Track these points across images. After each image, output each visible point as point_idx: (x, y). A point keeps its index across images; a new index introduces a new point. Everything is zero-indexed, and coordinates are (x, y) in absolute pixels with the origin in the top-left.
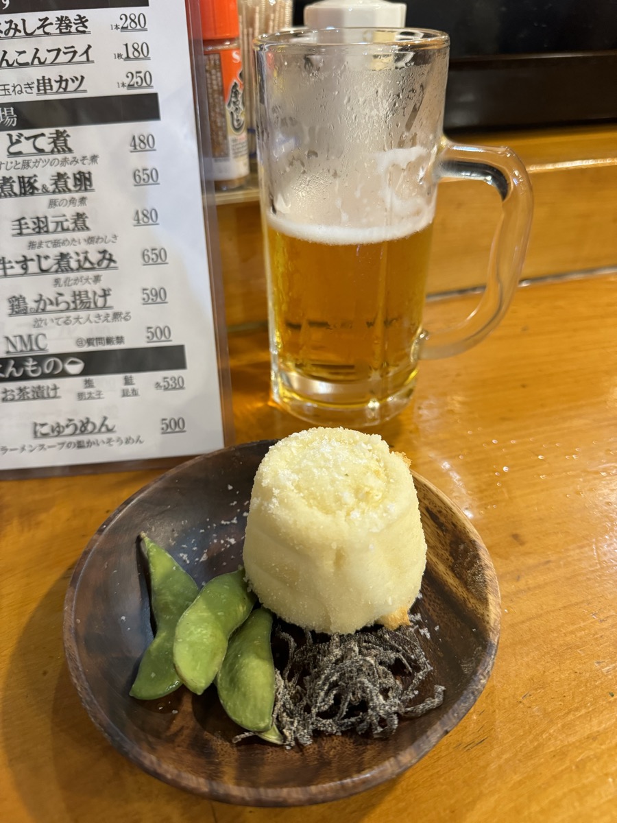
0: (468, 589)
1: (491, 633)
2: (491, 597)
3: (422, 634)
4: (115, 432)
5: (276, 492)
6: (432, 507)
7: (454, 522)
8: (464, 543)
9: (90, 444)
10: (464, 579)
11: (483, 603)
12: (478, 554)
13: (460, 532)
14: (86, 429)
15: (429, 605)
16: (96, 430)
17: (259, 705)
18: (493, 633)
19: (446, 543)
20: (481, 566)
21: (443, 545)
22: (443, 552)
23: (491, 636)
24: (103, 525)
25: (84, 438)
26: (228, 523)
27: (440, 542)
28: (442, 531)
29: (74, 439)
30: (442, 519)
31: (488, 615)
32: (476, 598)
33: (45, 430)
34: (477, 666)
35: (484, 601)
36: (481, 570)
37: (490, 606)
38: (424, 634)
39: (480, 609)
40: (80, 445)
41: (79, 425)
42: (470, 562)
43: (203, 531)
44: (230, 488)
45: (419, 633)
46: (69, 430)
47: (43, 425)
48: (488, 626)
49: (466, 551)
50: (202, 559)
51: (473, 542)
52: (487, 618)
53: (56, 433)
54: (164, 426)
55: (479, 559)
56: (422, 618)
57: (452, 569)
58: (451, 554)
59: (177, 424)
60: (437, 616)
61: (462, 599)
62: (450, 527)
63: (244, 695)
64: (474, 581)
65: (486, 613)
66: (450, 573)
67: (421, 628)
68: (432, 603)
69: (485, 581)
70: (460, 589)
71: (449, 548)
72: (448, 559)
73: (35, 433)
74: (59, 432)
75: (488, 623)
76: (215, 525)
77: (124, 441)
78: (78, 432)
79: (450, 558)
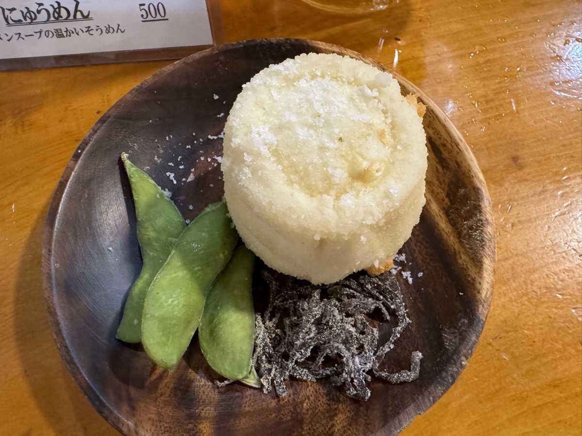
0: (460, 242)
1: (481, 306)
2: (487, 263)
3: (404, 277)
4: (91, 19)
5: (248, 159)
6: (437, 138)
7: (459, 160)
8: (466, 188)
9: (69, 33)
10: (457, 228)
11: (476, 266)
12: (480, 206)
13: (464, 174)
14: (60, 16)
15: (416, 246)
16: (71, 17)
17: (238, 358)
18: (483, 306)
19: (444, 181)
20: (482, 221)
21: (440, 183)
22: (440, 190)
23: (480, 310)
24: (79, 148)
25: (62, 26)
26: (215, 138)
27: (438, 179)
28: (443, 167)
29: (52, 27)
30: (445, 154)
31: (480, 283)
32: (469, 256)
33: (16, 15)
34: (460, 344)
35: (478, 264)
36: (480, 225)
37: (484, 271)
38: (407, 277)
39: (472, 271)
40: (59, 34)
41: (51, 10)
42: (468, 211)
43: (189, 147)
44: (216, 97)
45: (402, 275)
46: (43, 16)
47: (12, 10)
48: (478, 296)
49: (466, 197)
50: (189, 180)
51: (476, 190)
52: (478, 286)
53: (29, 20)
54: (143, 12)
55: (480, 212)
56: (406, 259)
57: (447, 212)
58: (448, 196)
59: (157, 10)
60: (422, 260)
61: (453, 250)
62: (452, 165)
63: (223, 350)
64: (470, 236)
65: (478, 279)
66: (443, 216)
67: (404, 271)
68: (418, 244)
69: (483, 241)
70: (452, 238)
71: (446, 188)
72: (443, 200)
73: (6, 19)
74: (31, 18)
75: (479, 292)
76: (201, 140)
77: (104, 30)
78: (52, 19)
79: (447, 200)
